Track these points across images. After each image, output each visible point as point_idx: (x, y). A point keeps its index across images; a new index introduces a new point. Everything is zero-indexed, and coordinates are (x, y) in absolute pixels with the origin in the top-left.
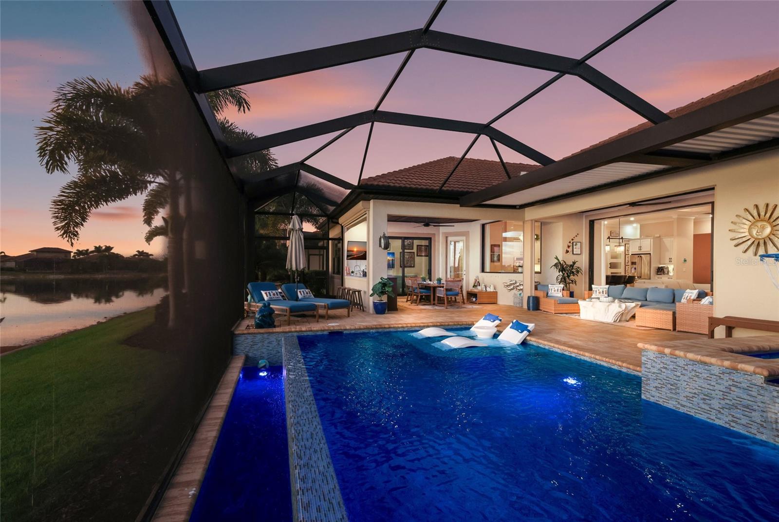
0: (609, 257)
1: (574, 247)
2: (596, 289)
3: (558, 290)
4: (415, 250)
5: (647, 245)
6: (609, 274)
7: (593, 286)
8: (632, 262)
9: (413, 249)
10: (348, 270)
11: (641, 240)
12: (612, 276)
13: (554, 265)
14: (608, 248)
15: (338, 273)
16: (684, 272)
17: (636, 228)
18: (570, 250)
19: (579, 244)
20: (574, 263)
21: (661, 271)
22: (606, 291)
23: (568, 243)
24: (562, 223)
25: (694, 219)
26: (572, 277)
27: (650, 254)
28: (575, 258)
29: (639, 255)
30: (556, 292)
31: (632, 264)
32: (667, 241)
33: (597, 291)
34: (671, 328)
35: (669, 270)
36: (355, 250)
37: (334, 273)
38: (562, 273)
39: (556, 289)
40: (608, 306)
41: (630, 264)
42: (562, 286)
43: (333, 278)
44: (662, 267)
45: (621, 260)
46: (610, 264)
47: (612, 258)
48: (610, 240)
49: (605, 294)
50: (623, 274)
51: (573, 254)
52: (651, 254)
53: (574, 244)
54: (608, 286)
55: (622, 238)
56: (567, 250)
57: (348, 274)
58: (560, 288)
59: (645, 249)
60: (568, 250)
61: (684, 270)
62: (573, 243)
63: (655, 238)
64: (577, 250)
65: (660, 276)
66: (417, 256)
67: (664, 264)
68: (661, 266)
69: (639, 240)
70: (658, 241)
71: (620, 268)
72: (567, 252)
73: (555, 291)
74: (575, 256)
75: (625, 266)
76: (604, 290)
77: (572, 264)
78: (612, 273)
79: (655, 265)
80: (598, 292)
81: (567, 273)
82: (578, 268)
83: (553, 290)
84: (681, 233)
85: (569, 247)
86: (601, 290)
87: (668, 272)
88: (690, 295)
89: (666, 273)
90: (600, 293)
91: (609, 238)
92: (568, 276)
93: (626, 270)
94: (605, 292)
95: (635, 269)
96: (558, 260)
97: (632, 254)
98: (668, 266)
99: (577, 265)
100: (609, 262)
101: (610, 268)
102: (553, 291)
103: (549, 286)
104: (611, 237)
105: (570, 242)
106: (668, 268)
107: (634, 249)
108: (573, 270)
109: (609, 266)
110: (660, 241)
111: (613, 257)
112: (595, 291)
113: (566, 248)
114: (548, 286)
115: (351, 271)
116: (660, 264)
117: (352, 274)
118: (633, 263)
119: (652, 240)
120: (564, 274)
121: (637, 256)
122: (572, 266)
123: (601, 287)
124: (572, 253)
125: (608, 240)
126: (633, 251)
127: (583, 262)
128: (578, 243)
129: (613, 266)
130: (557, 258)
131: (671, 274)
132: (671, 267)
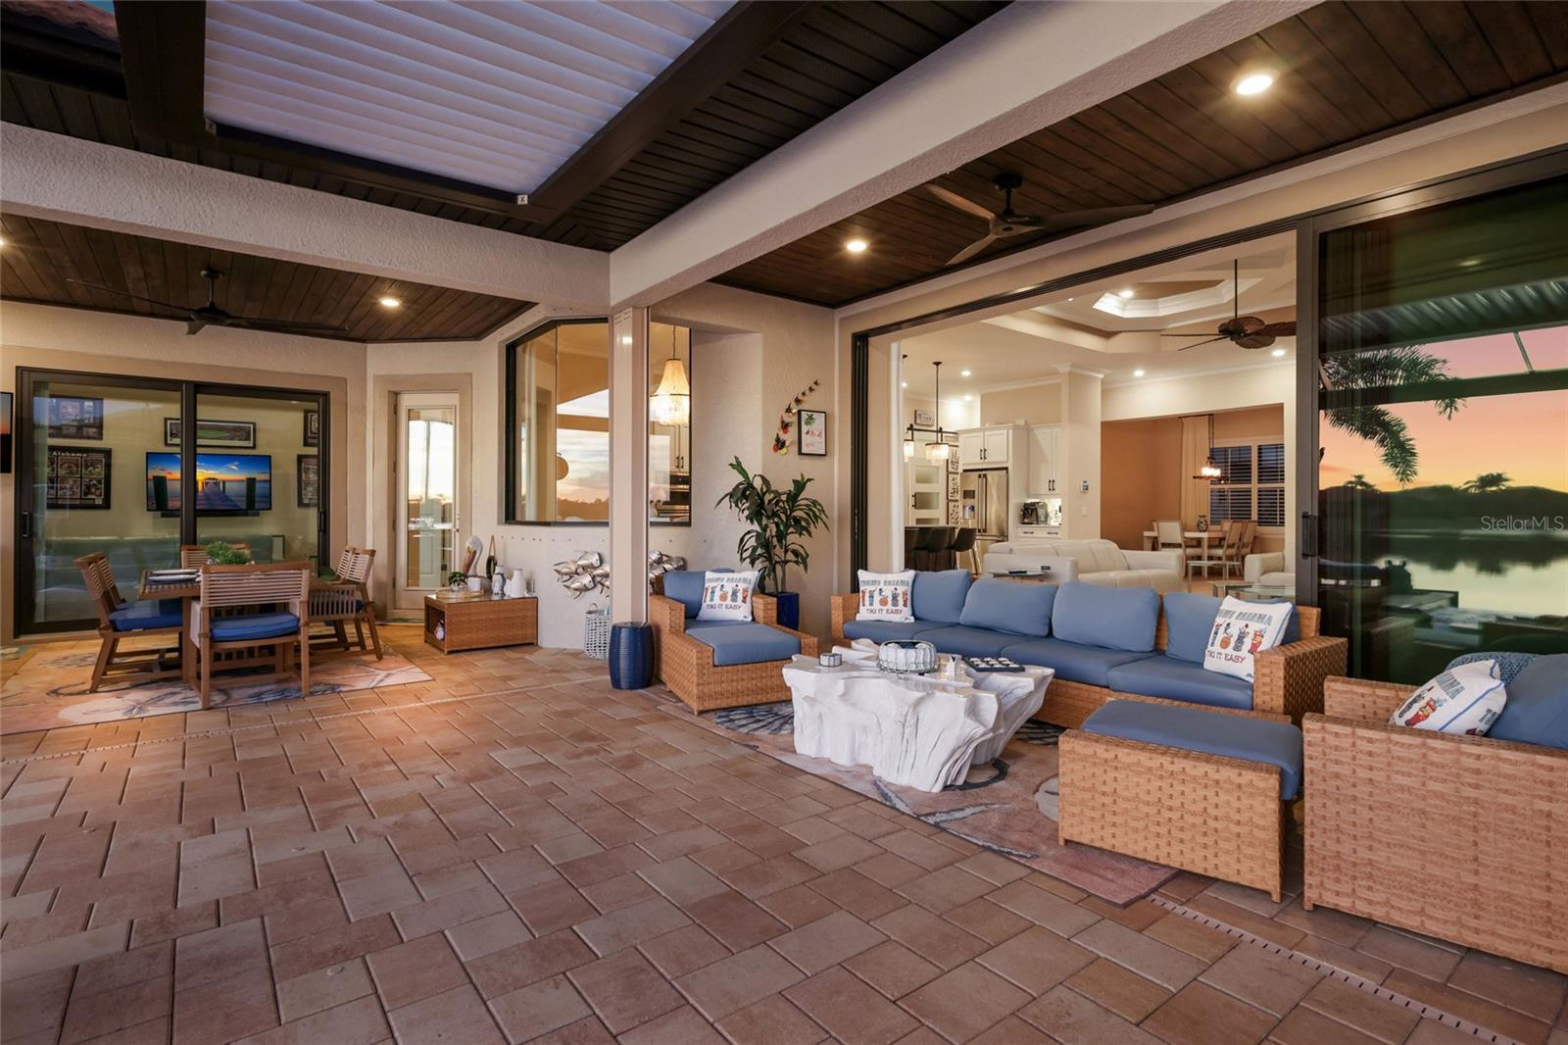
0: (912, 479)
1: (804, 428)
2: (872, 588)
3: (734, 593)
5: (1000, 446)
6: (913, 524)
7: (861, 573)
8: (965, 492)
11: (986, 433)
12: (921, 529)
13: (731, 495)
14: (909, 449)
16: (1084, 516)
17: (970, 407)
18: (790, 437)
19: (819, 419)
20: (800, 485)
21: (1030, 513)
22: (905, 594)
23: (783, 412)
24: (758, 337)
25: (1102, 380)
26: (793, 538)
27: (1006, 469)
28: (808, 468)
29: (982, 473)
30: (729, 601)
31: (965, 497)
32: (1043, 435)
33: (876, 594)
34: (1266, 874)
35: (1049, 511)
38: (760, 524)
39: (729, 588)
40: (918, 703)
41: (959, 496)
42: (752, 575)
44: (1033, 504)
45: (937, 488)
46: (914, 496)
47: (918, 481)
48: (915, 432)
49: (901, 605)
50: (942, 523)
51: (800, 453)
52: (1010, 469)
53: (804, 415)
54: (912, 573)
55: (940, 431)
56: (778, 440)
58: (742, 586)
59: (996, 457)
60: (783, 436)
61: (1084, 512)
62: (799, 412)
63: (1016, 428)
64: (813, 442)
65: (1028, 528)
67: (1037, 496)
68: (1029, 501)
69: (981, 434)
70: (1025, 437)
71: (938, 508)
72: (780, 444)
73: (723, 597)
74: (807, 461)
75: (948, 501)
76: (901, 589)
77: (791, 487)
78: (919, 521)
79: (1017, 500)
80: (877, 598)
81: (777, 525)
82: (815, 503)
83: (718, 593)
84: (1077, 417)
85: (785, 426)
86: (888, 592)
87: (1047, 516)
88: (1255, 626)
89: (1043, 519)
90: (884, 602)
91: (911, 428)
92: (781, 536)
93: (951, 511)
94: (900, 600)
95: (972, 508)
96: (743, 472)
97: (964, 471)
98: (1046, 501)
99: (809, 492)
100: (911, 493)
101: (915, 506)
102: (717, 600)
103: (709, 575)
104: (915, 427)
105: (789, 410)
106: (1045, 506)
107: (969, 459)
108: (798, 513)
109: (912, 501)
110: (1028, 437)
111: (920, 480)
112: (867, 595)
113: (775, 429)
114: (702, 575)
116: (1029, 496)
118: (969, 494)
119: (1011, 432)
120: (764, 529)
121: (978, 473)
122: (793, 497)
123: (890, 577)
124: (795, 449)
125: (910, 432)
126: (968, 461)
127: (831, 483)
128: (815, 415)
129: (921, 501)
130: (738, 466)
131: (1053, 522)
132: (1053, 504)
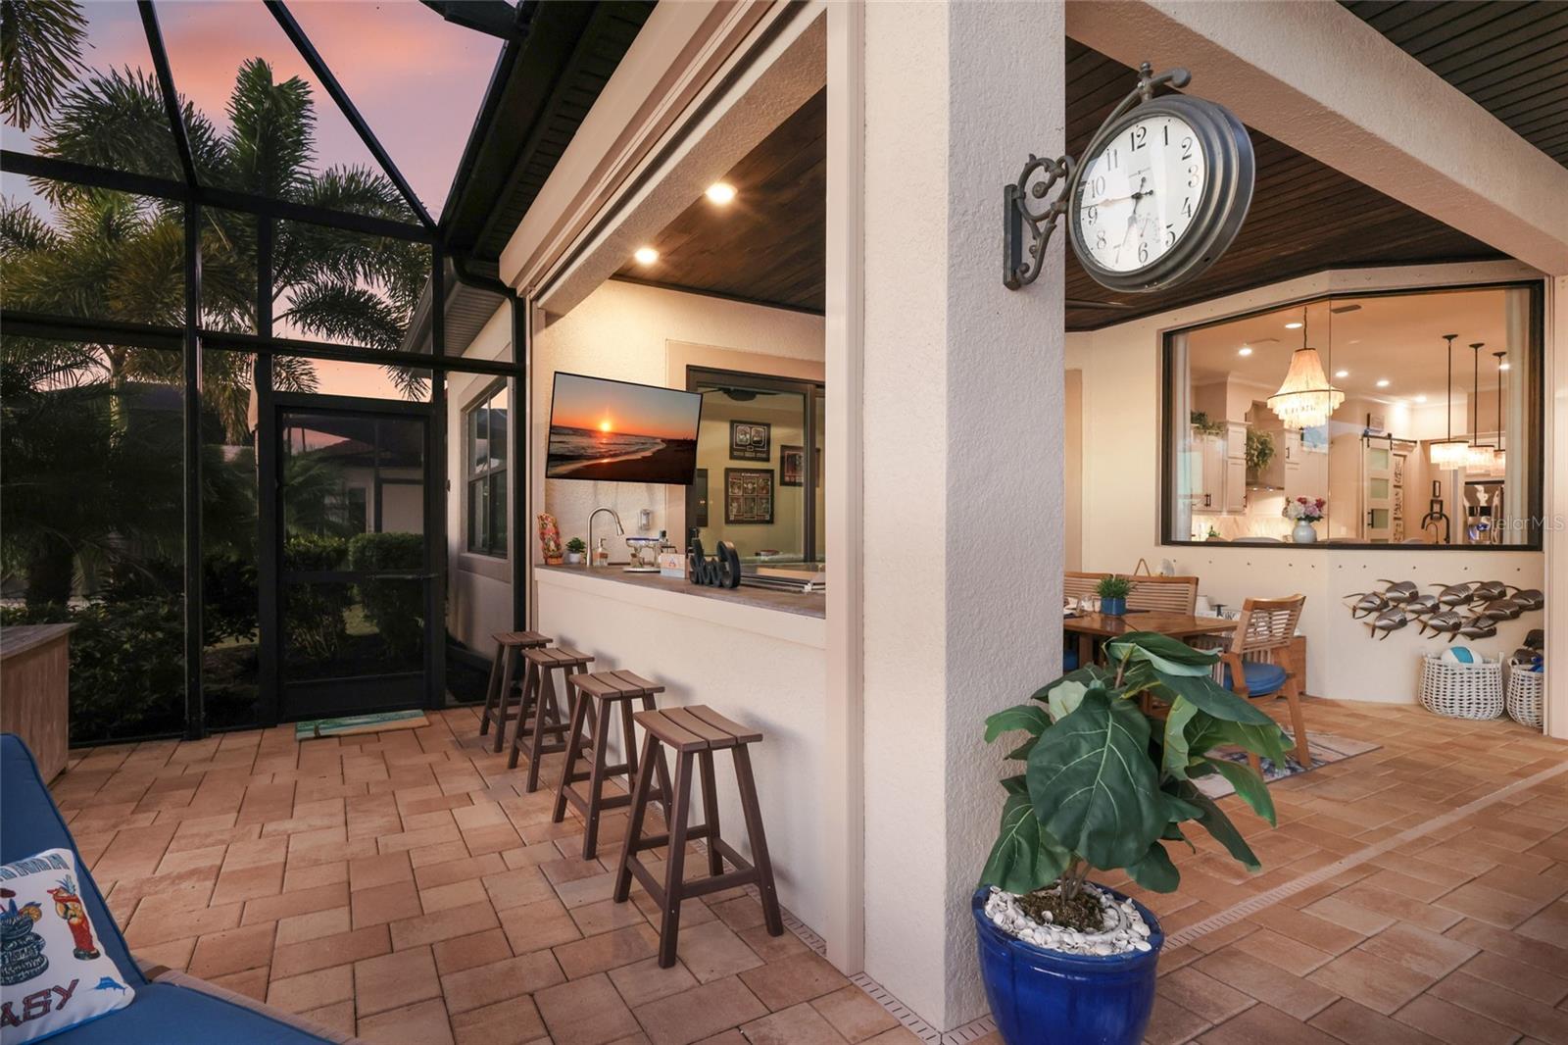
4: (774, 464)
9: (767, 460)
10: (550, 534)
15: (494, 546)
36: (606, 426)
37: (471, 543)
43: (466, 566)
57: (556, 560)
66: (783, 483)
71: (1388, 527)
75: (1393, 519)
91: (1365, 435)
115: (565, 541)
117: (575, 558)
125: (1365, 439)
